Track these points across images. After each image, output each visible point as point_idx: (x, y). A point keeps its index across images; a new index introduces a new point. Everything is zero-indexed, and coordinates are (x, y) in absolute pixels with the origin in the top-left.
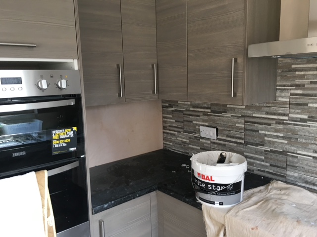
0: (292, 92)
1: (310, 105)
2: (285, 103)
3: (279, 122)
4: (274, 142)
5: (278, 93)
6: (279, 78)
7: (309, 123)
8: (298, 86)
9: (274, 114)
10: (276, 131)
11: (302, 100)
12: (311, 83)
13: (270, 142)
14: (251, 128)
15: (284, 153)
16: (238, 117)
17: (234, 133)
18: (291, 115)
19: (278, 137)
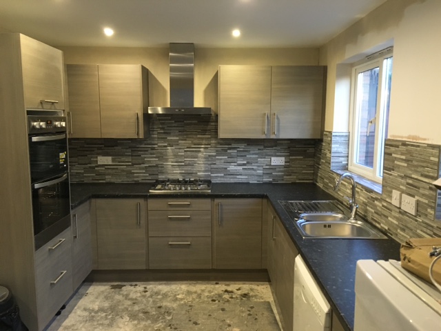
0: (159, 131)
1: (168, 138)
2: (155, 138)
3: (153, 149)
4: (150, 161)
5: (151, 133)
6: (151, 124)
7: (168, 148)
8: (161, 128)
9: (149, 144)
11: (164, 136)
12: (168, 127)
13: (148, 161)
14: (136, 154)
15: (157, 166)
16: (127, 148)
17: (124, 159)
18: (159, 144)
19: (152, 157)
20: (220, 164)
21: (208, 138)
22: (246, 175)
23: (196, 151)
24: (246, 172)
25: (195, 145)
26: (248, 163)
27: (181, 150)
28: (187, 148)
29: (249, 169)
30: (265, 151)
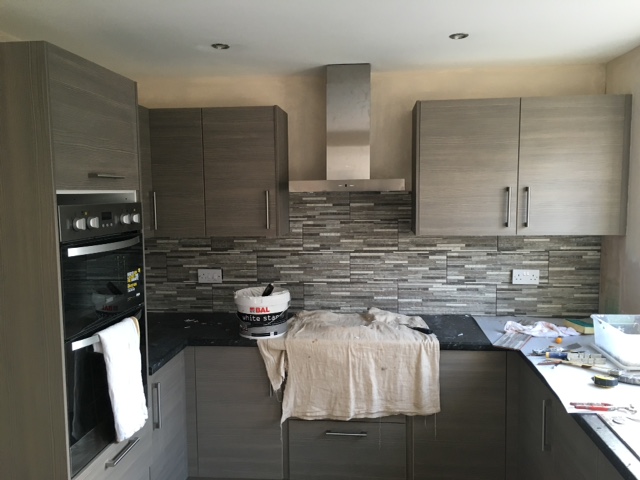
0: (305, 223)
1: (321, 234)
2: (298, 234)
3: (294, 253)
4: (290, 275)
5: (291, 225)
6: (291, 210)
7: (322, 251)
8: (310, 218)
9: (289, 246)
10: (292, 263)
11: (314, 230)
12: (321, 214)
13: (286, 275)
14: (264, 263)
15: (301, 284)
16: (249, 253)
17: (244, 272)
18: (305, 246)
19: (294, 269)
20: (415, 282)
21: (394, 234)
22: (464, 301)
23: (371, 257)
24: (464, 294)
25: (369, 245)
26: (468, 279)
27: (344, 256)
28: (356, 251)
29: (469, 290)
30: (500, 257)
